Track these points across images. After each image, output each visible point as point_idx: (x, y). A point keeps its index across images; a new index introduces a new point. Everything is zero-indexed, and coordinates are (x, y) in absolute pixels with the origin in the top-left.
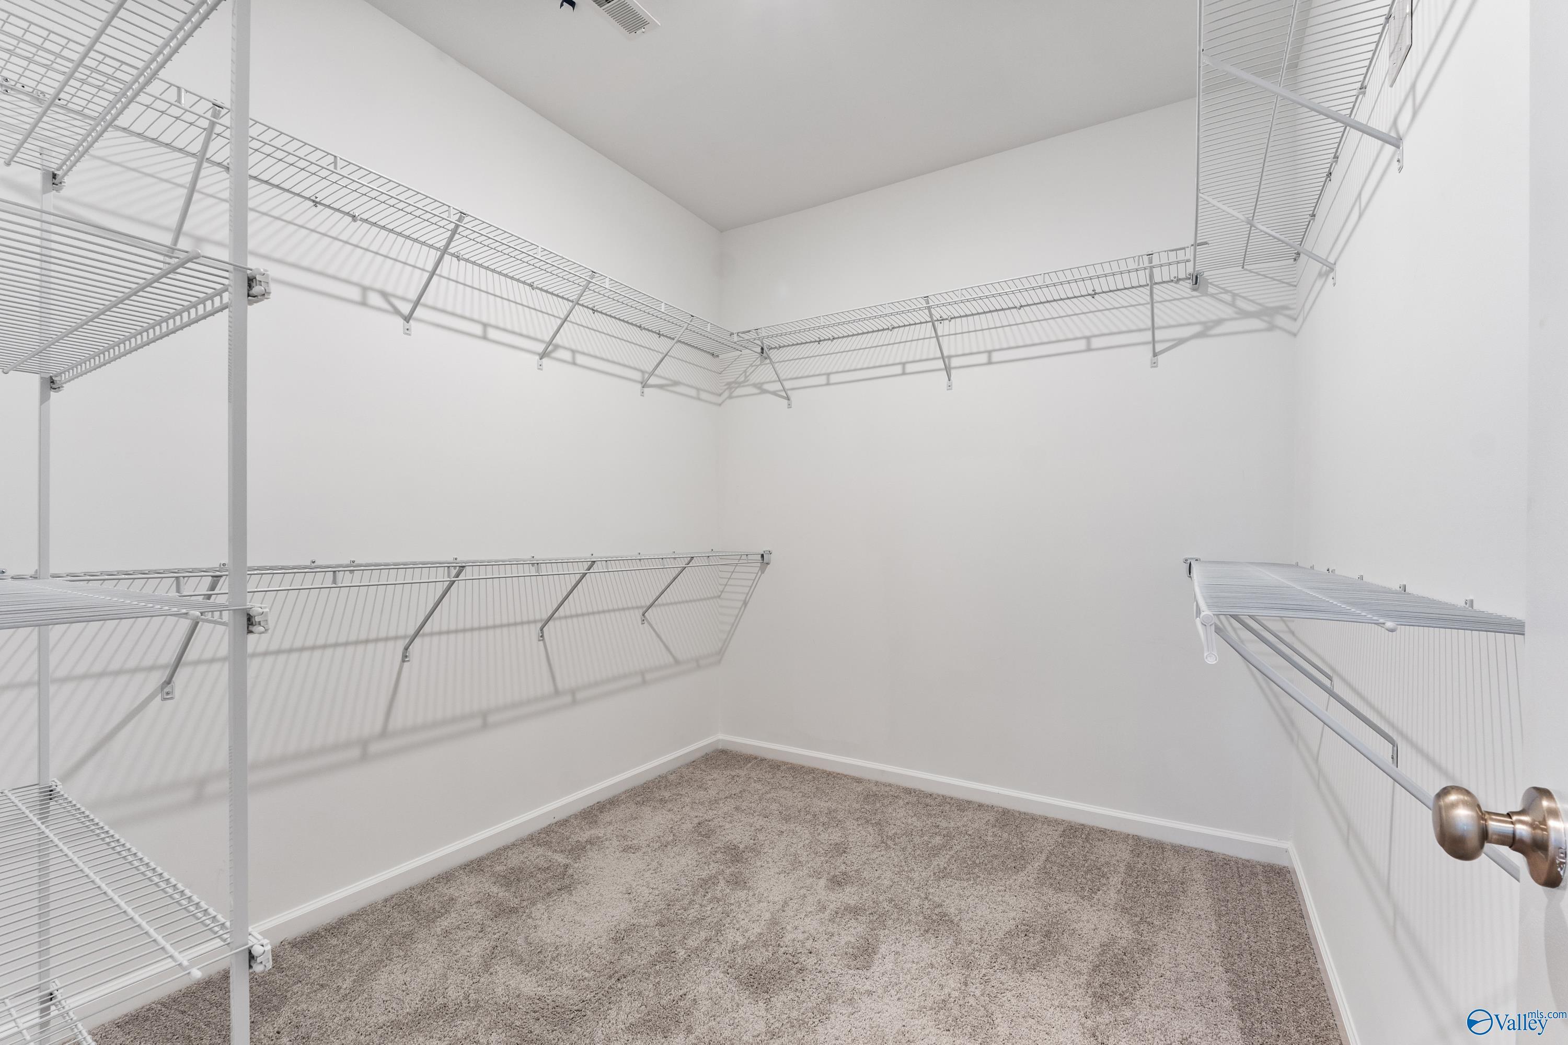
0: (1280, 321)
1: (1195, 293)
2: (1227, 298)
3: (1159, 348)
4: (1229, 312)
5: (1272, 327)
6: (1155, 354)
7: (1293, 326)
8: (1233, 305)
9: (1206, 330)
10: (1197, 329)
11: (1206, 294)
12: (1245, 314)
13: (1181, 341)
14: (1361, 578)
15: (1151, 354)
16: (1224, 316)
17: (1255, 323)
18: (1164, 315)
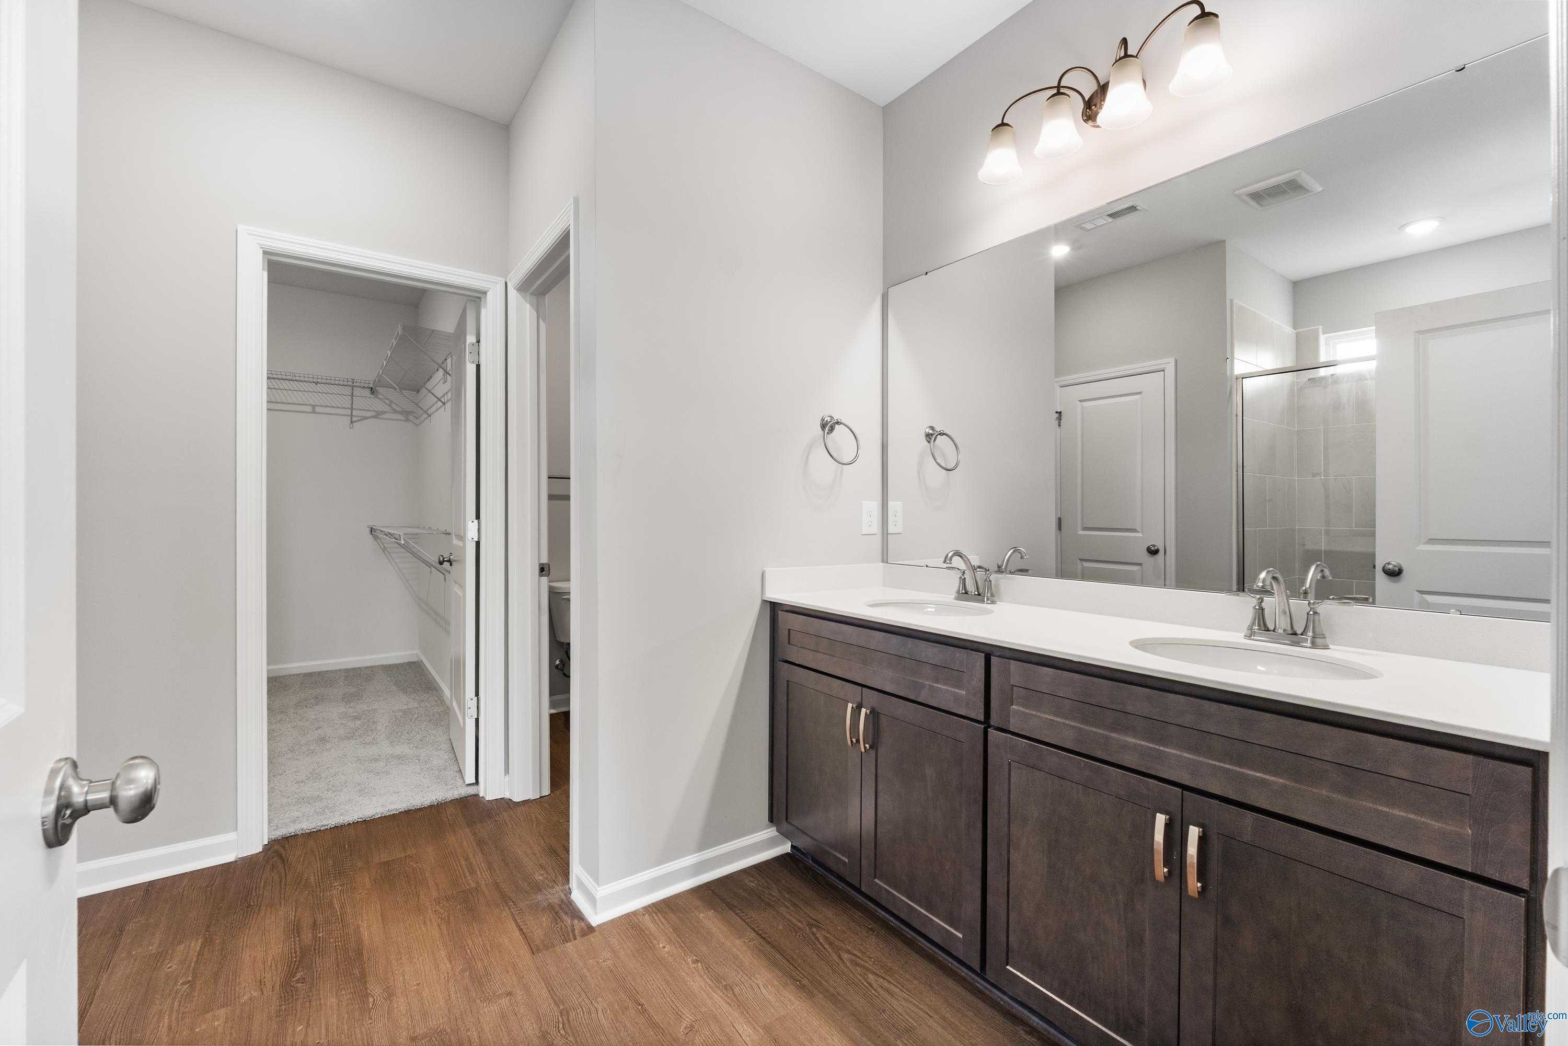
0: (411, 418)
1: (372, 396)
2: (388, 402)
3: (354, 419)
4: (387, 409)
5: (407, 420)
6: (352, 422)
7: (417, 422)
8: (390, 405)
9: (377, 415)
10: (374, 414)
11: (377, 397)
12: (395, 412)
13: (366, 418)
14: (446, 530)
15: (350, 422)
16: (386, 410)
17: (399, 417)
18: (358, 403)
